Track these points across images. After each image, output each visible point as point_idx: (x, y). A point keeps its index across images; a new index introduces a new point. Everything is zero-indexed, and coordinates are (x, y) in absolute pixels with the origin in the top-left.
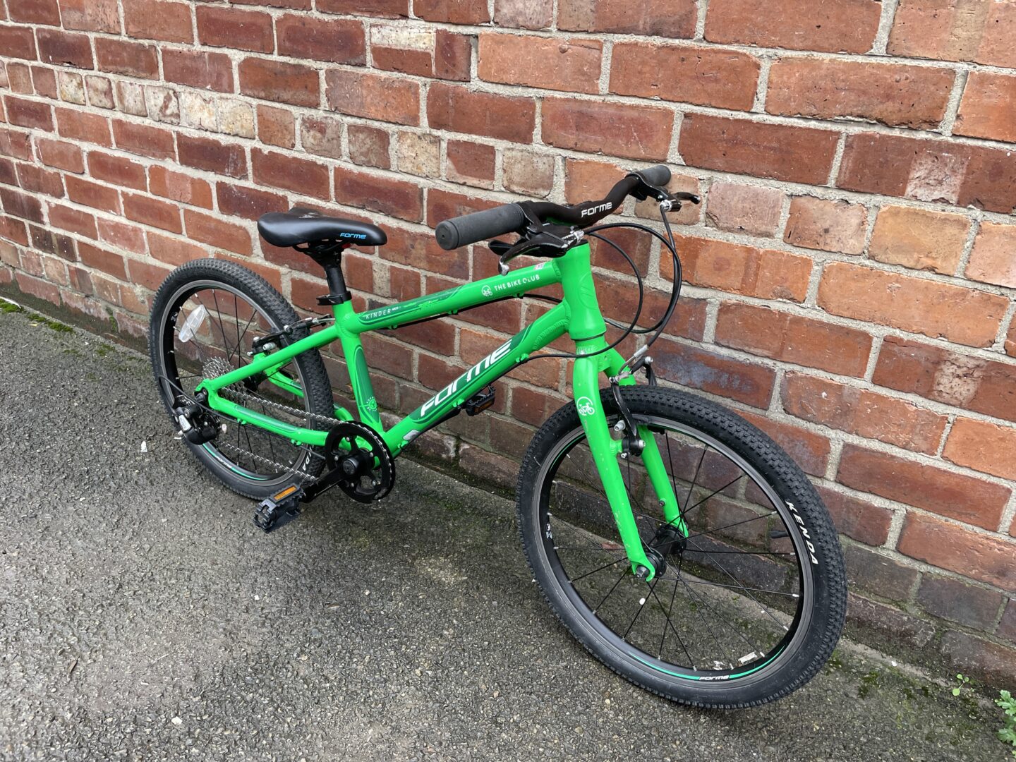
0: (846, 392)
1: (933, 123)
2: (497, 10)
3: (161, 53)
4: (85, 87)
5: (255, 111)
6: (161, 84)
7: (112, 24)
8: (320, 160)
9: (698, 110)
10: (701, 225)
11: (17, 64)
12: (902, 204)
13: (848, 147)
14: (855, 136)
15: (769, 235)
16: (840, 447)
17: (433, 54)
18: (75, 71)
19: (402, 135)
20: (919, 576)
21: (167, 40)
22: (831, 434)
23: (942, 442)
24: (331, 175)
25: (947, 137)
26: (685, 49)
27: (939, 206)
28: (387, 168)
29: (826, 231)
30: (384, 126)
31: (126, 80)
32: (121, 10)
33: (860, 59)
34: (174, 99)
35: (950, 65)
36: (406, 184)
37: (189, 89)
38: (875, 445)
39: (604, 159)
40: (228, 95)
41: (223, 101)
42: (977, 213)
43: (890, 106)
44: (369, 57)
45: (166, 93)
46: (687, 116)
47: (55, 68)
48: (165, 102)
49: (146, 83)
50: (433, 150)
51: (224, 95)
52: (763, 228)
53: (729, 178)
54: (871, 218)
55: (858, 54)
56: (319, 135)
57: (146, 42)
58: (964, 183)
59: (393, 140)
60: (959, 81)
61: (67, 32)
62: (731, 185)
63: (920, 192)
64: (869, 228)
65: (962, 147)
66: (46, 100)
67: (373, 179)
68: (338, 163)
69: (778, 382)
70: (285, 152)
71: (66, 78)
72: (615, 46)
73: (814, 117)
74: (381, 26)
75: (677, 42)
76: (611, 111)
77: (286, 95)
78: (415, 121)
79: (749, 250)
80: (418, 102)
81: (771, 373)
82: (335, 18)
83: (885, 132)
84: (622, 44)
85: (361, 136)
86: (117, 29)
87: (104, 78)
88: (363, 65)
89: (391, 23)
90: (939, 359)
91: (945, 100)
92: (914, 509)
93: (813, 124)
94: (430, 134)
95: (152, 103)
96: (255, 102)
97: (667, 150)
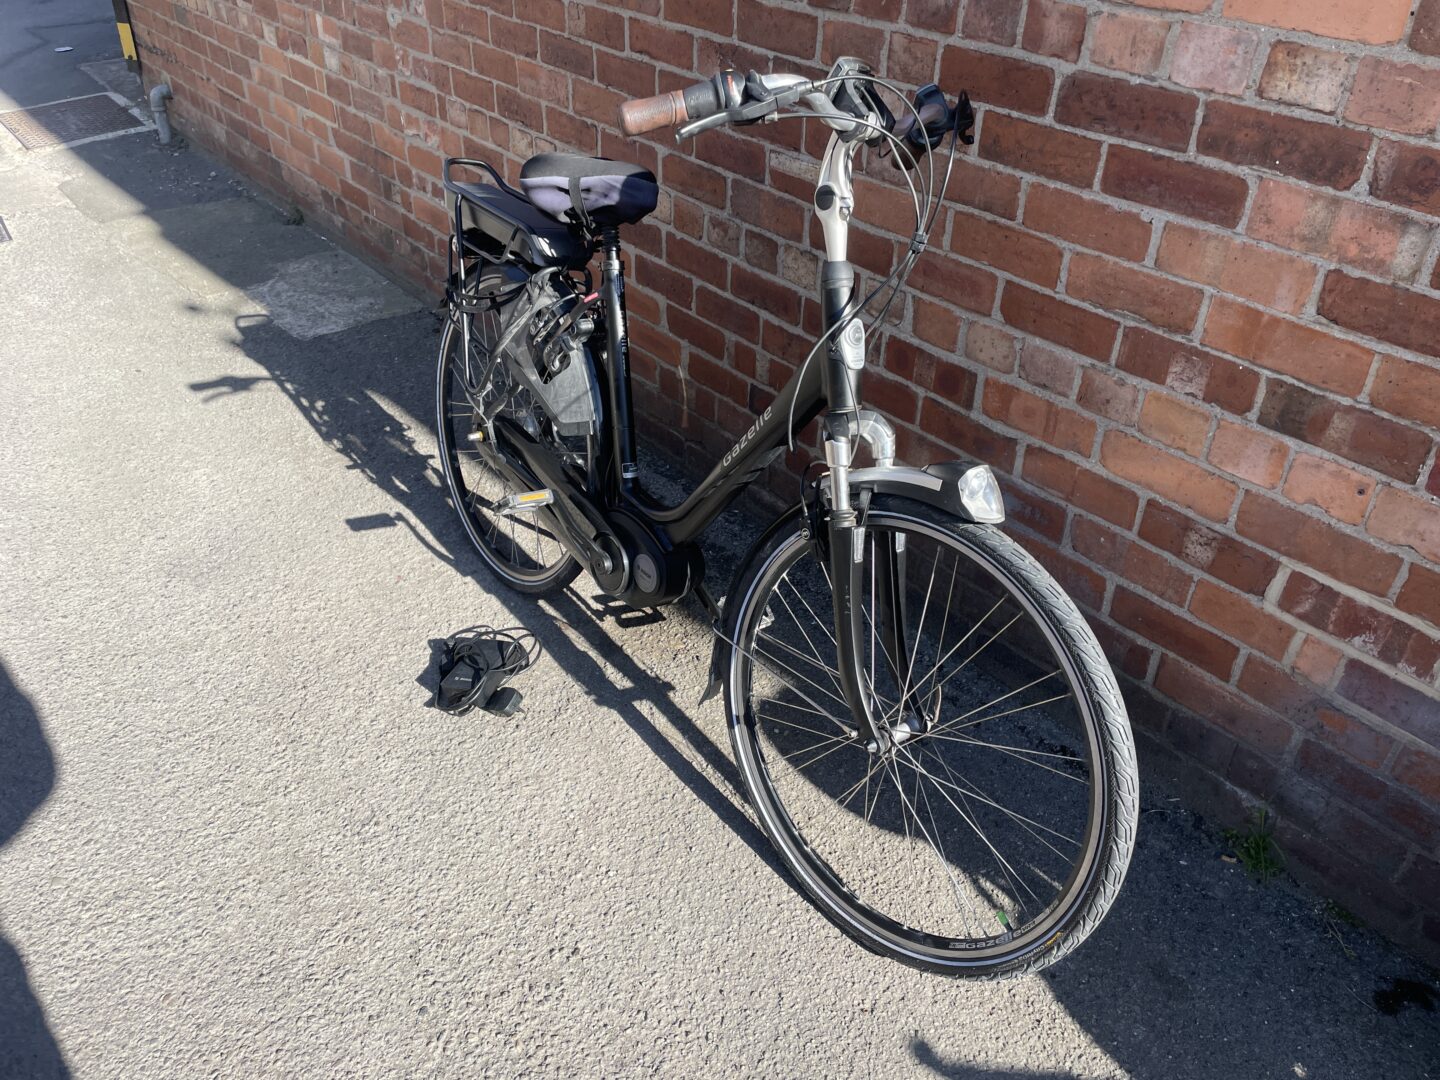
0: (1119, 539)
1: (1188, 331)
2: (868, 163)
3: (600, 133)
4: (534, 148)
5: (672, 201)
7: (562, 97)
8: (722, 255)
9: (1016, 280)
10: (1014, 376)
11: (476, 111)
12: (1163, 391)
13: (1125, 335)
14: (1131, 328)
15: (1065, 395)
16: (1113, 588)
18: (526, 130)
19: (788, 248)
20: (1170, 712)
21: (606, 123)
22: (1107, 574)
23: (1189, 597)
24: (729, 269)
25: (1196, 344)
26: (1008, 228)
27: (1190, 398)
28: (775, 272)
29: (1108, 401)
30: (775, 237)
32: (570, 89)
33: (1135, 266)
35: (1200, 286)
36: (789, 289)
38: (1140, 590)
39: (945, 304)
42: (1218, 410)
43: (1157, 311)
44: (767, 177)
46: (1009, 283)
47: (511, 124)
49: (585, 156)
50: (811, 266)
52: (1060, 389)
53: (1038, 341)
54: (1141, 398)
55: (1135, 261)
56: (722, 233)
57: (589, 121)
58: (1208, 385)
59: (781, 251)
60: (1206, 302)
61: (522, 94)
62: (1038, 348)
63: (1176, 384)
64: (1139, 405)
65: (1207, 354)
66: (499, 149)
67: (762, 280)
68: (735, 260)
69: (1069, 521)
71: (518, 135)
72: (958, 213)
73: (1101, 306)
74: (779, 153)
75: (1003, 221)
76: (951, 266)
77: (699, 194)
78: (799, 239)
79: (1050, 404)
80: (802, 223)
81: (1063, 513)
82: (743, 137)
83: (1152, 329)
84: (961, 213)
85: (756, 242)
86: (566, 103)
87: (551, 144)
88: (762, 182)
89: (787, 152)
90: (1187, 525)
91: (1196, 314)
92: (1168, 652)
93: (1100, 311)
94: (810, 253)
96: (673, 193)
97: (991, 308)
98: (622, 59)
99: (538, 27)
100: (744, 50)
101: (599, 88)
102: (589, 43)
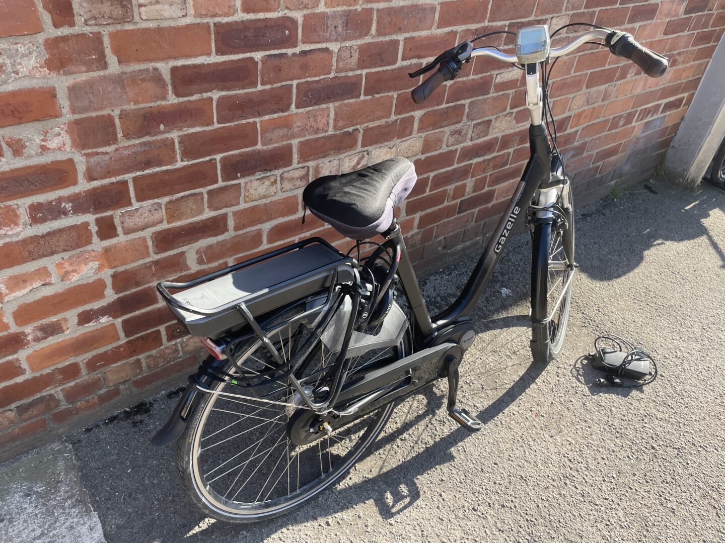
3: (362, 131)
4: (279, 182)
5: (422, 140)
6: (358, 150)
7: (321, 126)
8: (454, 147)
9: (593, 71)
10: (584, 107)
11: (183, 197)
15: (598, 102)
17: (520, 79)
18: (268, 174)
21: (370, 121)
24: (459, 152)
28: (487, 136)
29: (610, 94)
31: (326, 160)
32: (332, 115)
34: (366, 156)
36: (493, 139)
37: (378, 146)
40: (408, 138)
41: (403, 144)
44: (492, 90)
45: (361, 154)
47: (244, 181)
48: (358, 161)
49: (342, 156)
50: (509, 119)
51: (404, 139)
53: (595, 88)
56: (458, 136)
57: (350, 129)
59: (493, 123)
61: (265, 148)
62: (594, 91)
67: (479, 144)
68: (463, 144)
70: (435, 153)
71: (255, 184)
74: (502, 73)
76: (573, 79)
79: (593, 109)
80: (509, 101)
82: (480, 76)
84: (581, 56)
85: (479, 127)
86: (325, 128)
87: (303, 168)
89: (506, 70)
94: (509, 113)
95: (347, 166)
96: (423, 135)
98: (394, 69)
99: (295, 83)
100: (492, 26)
101: (365, 101)
102: (359, 72)
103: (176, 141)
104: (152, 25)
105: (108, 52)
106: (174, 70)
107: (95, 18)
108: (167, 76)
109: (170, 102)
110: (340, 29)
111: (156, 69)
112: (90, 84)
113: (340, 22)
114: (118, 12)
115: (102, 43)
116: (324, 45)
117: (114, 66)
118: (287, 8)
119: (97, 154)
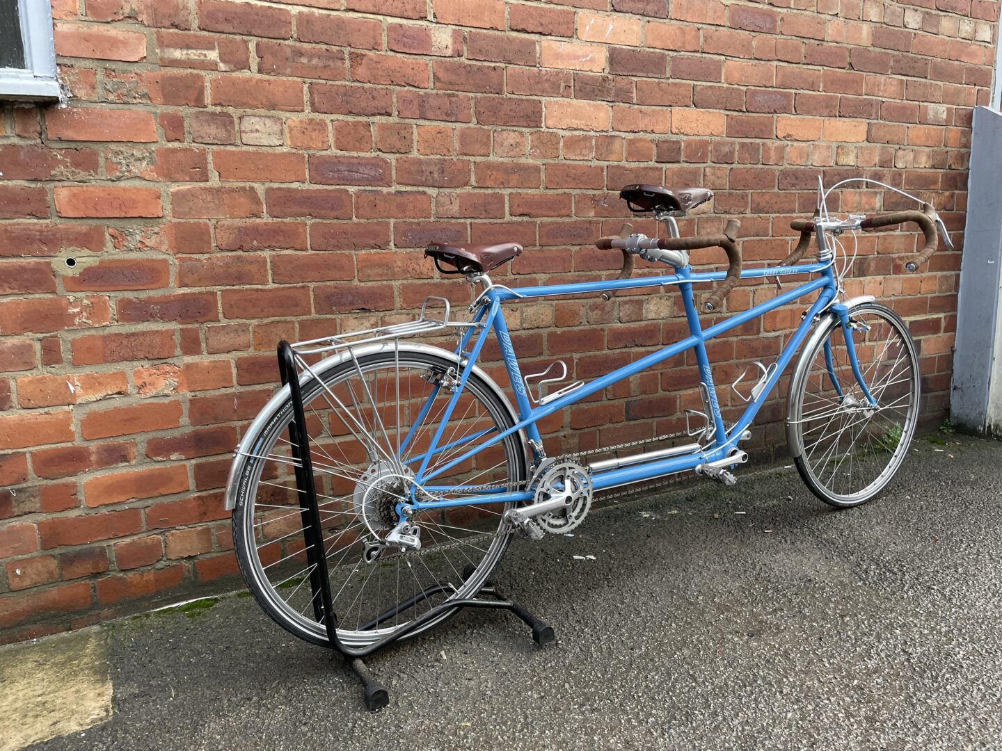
98: (503, 224)
99: (392, 221)
102: (462, 221)
103: (268, 260)
104: (251, 149)
105: (210, 166)
106: (269, 191)
107: (202, 138)
108: (262, 196)
109: (265, 220)
110: (436, 175)
111: (252, 188)
112: (191, 194)
113: (436, 168)
114: (222, 134)
115: (206, 159)
116: (421, 189)
117: (214, 181)
118: (380, 150)
119: (190, 259)
